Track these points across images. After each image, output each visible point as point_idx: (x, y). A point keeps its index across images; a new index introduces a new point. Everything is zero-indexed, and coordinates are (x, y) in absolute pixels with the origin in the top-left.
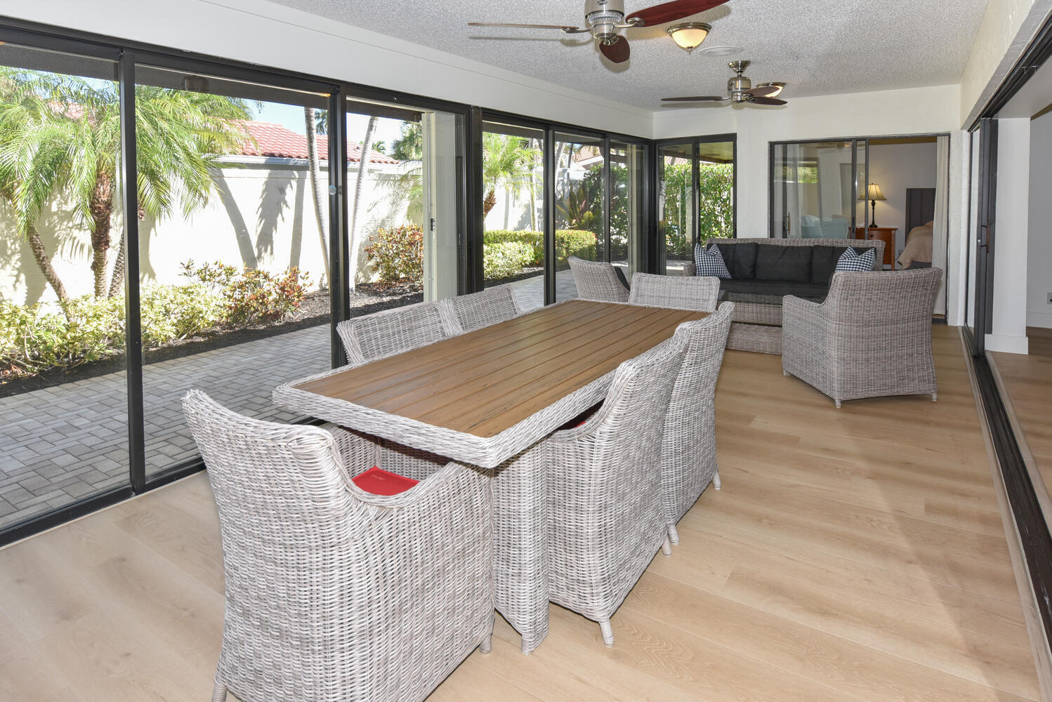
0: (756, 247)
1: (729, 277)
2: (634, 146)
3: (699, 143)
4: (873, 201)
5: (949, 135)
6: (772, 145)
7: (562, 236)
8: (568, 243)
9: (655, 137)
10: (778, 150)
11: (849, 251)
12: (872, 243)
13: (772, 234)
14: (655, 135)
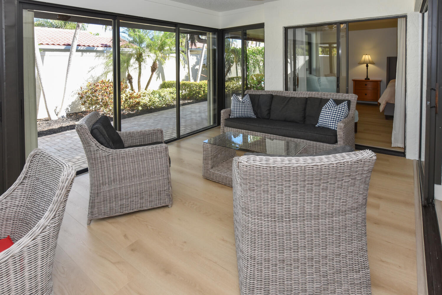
0: (272, 97)
1: (255, 117)
2: (211, 33)
3: (246, 30)
4: (367, 64)
5: (405, 17)
6: (286, 29)
7: (201, 84)
8: (204, 87)
9: (220, 27)
10: (290, 32)
11: (331, 102)
12: (348, 96)
13: (287, 89)
14: (220, 26)
